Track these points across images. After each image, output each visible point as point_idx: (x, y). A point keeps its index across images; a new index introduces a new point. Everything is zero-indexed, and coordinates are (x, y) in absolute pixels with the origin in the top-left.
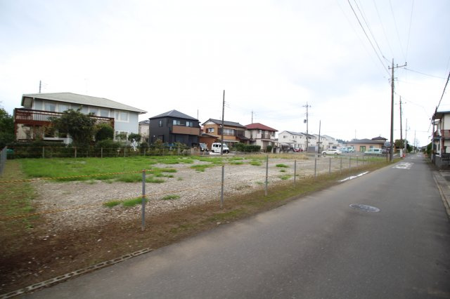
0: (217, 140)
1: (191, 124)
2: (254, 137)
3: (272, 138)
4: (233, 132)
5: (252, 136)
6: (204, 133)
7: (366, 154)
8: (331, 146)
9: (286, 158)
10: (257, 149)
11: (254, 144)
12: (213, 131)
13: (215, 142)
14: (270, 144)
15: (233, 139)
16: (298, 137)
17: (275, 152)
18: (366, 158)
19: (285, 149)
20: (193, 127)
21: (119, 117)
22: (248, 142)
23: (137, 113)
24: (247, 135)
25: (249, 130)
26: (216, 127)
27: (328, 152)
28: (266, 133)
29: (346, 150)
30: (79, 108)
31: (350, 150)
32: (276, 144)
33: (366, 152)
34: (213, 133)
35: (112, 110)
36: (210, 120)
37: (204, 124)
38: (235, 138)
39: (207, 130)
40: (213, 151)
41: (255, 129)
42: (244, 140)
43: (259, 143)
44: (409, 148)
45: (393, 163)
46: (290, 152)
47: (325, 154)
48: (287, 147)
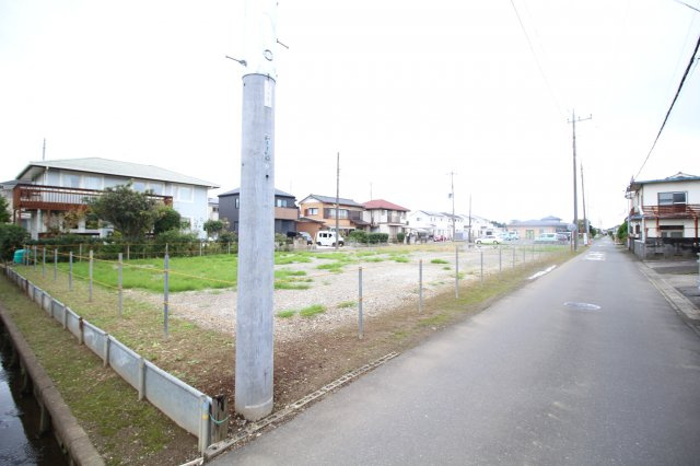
0: (323, 227)
1: (285, 203)
2: (376, 221)
3: (402, 221)
4: (345, 214)
5: (372, 219)
6: (302, 216)
7: (537, 242)
8: (485, 231)
9: (433, 251)
10: (383, 238)
11: (377, 232)
12: (315, 212)
13: (321, 229)
14: (400, 231)
15: (345, 225)
16: (438, 219)
17: (408, 241)
18: (537, 247)
19: (421, 237)
20: (288, 207)
21: (179, 193)
22: (368, 228)
23: (205, 188)
24: (366, 217)
25: (368, 210)
26: (321, 207)
27: (484, 241)
28: (394, 214)
29: (508, 236)
30: (128, 182)
31: (513, 236)
32: (408, 231)
33: (537, 239)
34: (317, 215)
35: (167, 183)
36: (311, 196)
37: (301, 203)
38: (348, 222)
39: (306, 211)
40: (319, 244)
41: (378, 209)
42: (362, 226)
43: (384, 230)
44: (593, 232)
45: (580, 253)
46: (430, 242)
47: (480, 243)
48: (425, 234)
